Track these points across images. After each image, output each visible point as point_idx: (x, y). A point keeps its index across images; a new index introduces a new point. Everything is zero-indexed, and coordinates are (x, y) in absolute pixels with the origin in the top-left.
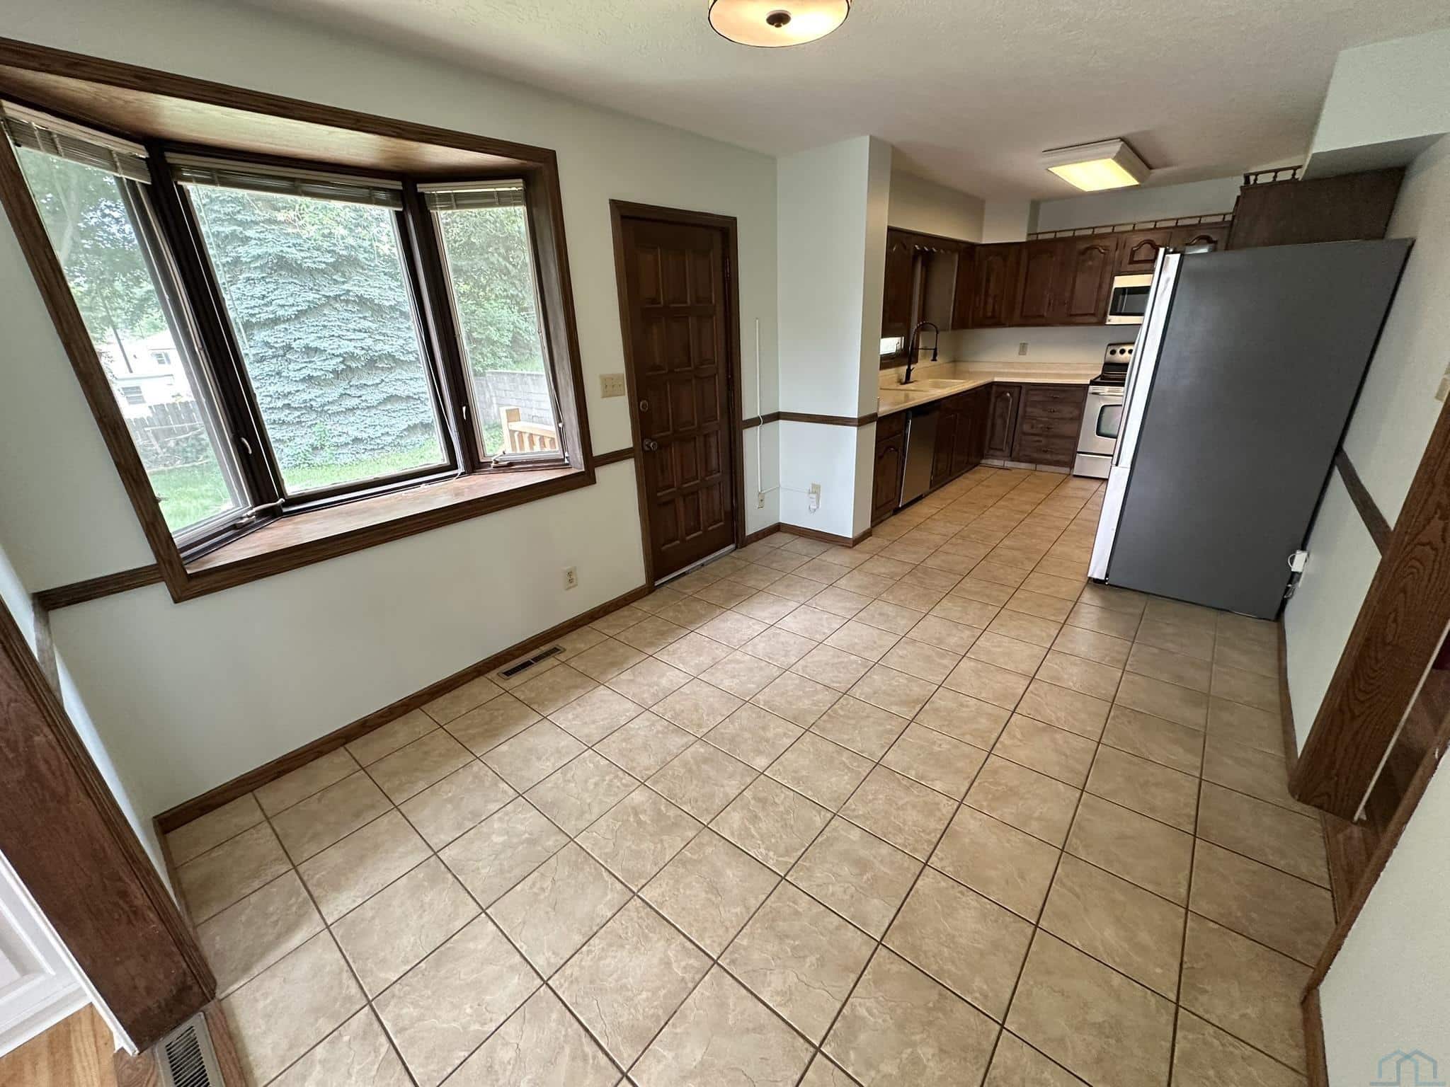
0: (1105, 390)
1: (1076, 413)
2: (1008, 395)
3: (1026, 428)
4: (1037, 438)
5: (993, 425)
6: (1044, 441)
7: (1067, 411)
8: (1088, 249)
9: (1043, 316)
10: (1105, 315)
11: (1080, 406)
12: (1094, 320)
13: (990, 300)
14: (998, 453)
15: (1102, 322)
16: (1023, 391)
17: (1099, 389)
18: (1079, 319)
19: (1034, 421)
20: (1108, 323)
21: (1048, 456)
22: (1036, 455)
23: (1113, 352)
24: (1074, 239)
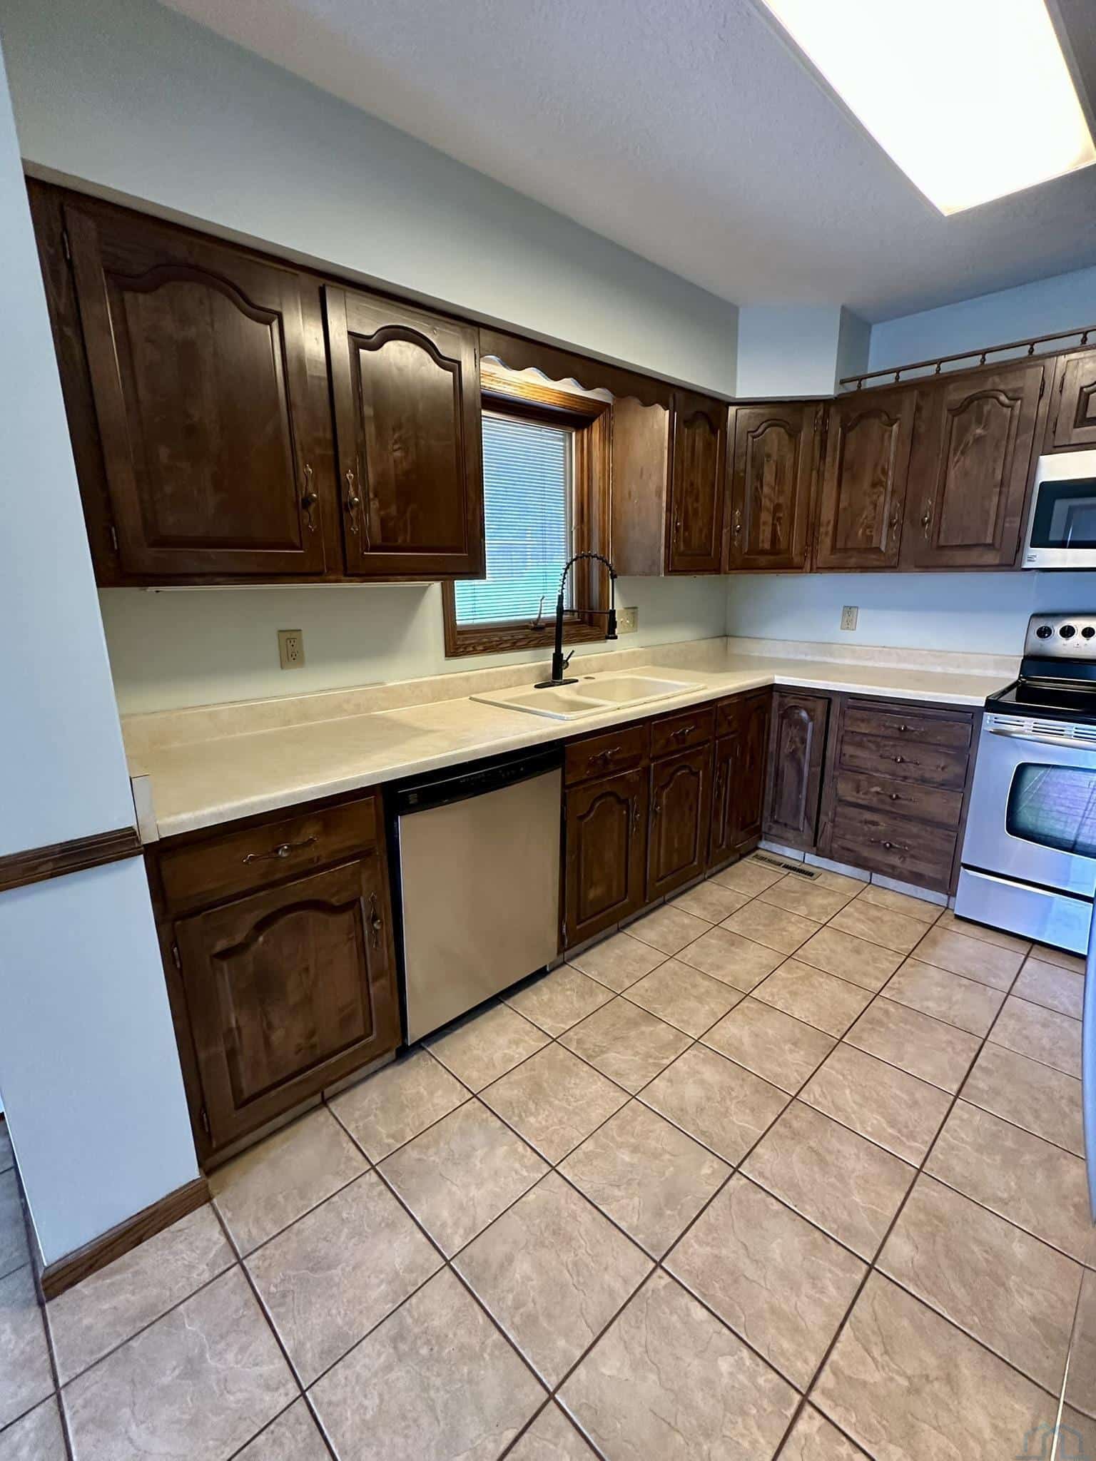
0: (1026, 725)
1: (956, 770)
2: (804, 714)
3: (845, 789)
4: (868, 816)
5: (778, 774)
6: (883, 825)
7: (934, 765)
8: (971, 400)
9: (878, 549)
10: (1019, 548)
11: (964, 754)
12: (991, 558)
13: (766, 517)
14: (790, 834)
15: (1012, 563)
16: (835, 709)
17: (1012, 723)
18: (960, 556)
19: (862, 777)
20: (1027, 565)
21: (895, 860)
22: (866, 853)
23: (1044, 633)
24: (941, 382)
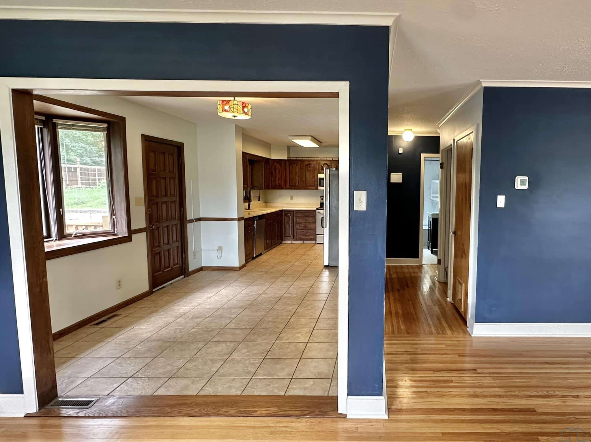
0: (322, 211)
1: (314, 220)
2: (289, 214)
3: (298, 226)
4: (302, 231)
5: (285, 227)
6: (305, 231)
7: (311, 220)
8: (308, 164)
9: (297, 186)
10: (317, 187)
11: (315, 217)
12: (314, 188)
13: (277, 179)
14: (288, 238)
15: (317, 189)
16: (295, 213)
17: (319, 211)
18: (310, 188)
19: (300, 224)
20: (319, 189)
21: (307, 237)
22: (303, 237)
24: (303, 161)
